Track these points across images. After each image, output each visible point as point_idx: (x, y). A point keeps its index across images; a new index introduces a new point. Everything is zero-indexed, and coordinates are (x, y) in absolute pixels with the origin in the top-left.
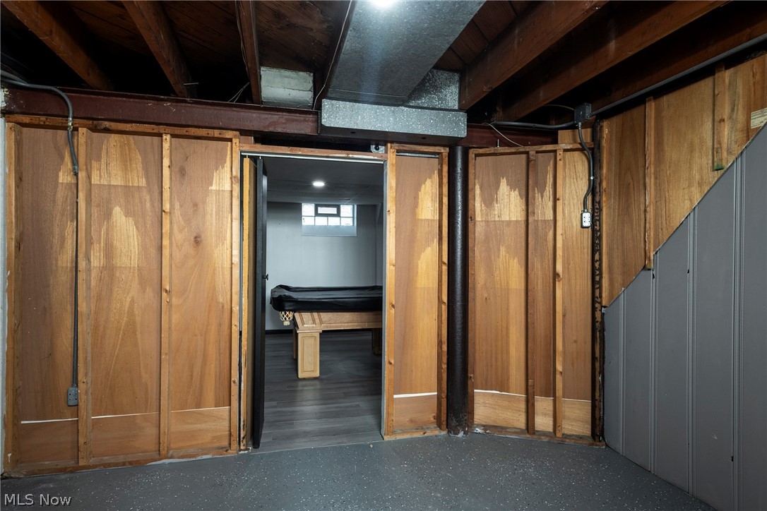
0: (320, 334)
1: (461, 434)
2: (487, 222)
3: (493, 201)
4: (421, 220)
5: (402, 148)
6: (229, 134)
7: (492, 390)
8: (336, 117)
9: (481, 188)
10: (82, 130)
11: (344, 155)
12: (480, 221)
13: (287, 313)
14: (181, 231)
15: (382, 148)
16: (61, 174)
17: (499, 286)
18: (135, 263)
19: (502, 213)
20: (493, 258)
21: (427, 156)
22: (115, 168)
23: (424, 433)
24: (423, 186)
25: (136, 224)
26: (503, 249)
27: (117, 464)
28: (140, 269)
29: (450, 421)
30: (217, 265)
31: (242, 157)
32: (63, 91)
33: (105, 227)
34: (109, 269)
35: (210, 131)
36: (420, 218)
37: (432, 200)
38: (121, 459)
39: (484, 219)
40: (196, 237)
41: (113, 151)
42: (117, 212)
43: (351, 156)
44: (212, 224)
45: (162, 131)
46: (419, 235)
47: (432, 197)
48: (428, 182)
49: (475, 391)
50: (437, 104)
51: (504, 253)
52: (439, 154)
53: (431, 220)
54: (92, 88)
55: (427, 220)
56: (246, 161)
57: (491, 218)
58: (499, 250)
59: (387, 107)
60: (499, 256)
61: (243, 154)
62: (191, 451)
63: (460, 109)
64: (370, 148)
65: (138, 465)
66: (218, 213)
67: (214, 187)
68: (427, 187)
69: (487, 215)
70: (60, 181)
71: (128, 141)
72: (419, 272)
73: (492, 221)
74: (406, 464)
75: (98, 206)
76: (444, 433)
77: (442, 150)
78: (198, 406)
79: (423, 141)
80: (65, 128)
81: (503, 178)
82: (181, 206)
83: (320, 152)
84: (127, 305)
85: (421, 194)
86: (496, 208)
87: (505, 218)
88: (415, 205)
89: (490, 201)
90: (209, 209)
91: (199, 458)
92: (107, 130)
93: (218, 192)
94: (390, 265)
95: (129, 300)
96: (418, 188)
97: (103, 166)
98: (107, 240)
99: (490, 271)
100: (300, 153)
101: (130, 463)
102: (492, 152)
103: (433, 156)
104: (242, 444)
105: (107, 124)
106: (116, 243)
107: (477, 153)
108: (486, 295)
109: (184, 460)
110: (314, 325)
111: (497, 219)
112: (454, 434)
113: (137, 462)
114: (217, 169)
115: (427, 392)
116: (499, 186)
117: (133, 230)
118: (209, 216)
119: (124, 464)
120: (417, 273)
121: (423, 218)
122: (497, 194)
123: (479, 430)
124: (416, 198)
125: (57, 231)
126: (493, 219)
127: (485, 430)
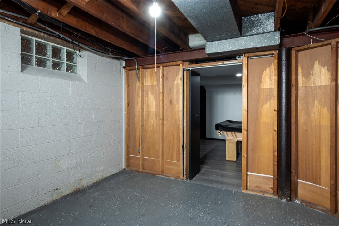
0: (236, 142)
1: (284, 200)
2: (306, 88)
3: (310, 75)
4: (264, 89)
5: (250, 55)
6: (178, 63)
7: (309, 182)
8: (211, 49)
9: (302, 69)
10: (140, 69)
11: (222, 63)
12: (301, 87)
13: (220, 131)
14: (166, 99)
15: (242, 57)
16: (137, 83)
17: (314, 123)
18: (154, 110)
19: (316, 81)
20: (310, 107)
21: (267, 56)
22: (149, 80)
23: (264, 194)
24: (265, 72)
25: (154, 97)
26: (316, 103)
27: (149, 173)
28: (155, 112)
29: (278, 192)
30: (177, 111)
31: (184, 70)
32: (135, 58)
33: (147, 98)
34: (148, 111)
35: (173, 63)
36: (263, 88)
37: (270, 78)
38: (150, 172)
39: (304, 86)
40: (170, 101)
41: (149, 74)
42: (150, 93)
43: (225, 63)
44: (175, 96)
45: (159, 66)
46: (262, 96)
47: (270, 77)
48: (268, 70)
49: (298, 180)
50: (262, 31)
51: (317, 105)
52: (273, 54)
53: (270, 89)
54: (141, 56)
55: (268, 88)
56: (185, 72)
57: (308, 85)
58: (314, 103)
59: (234, 39)
60: (314, 106)
61: (184, 69)
62: (169, 175)
63: (275, 30)
64: (236, 58)
65: (154, 175)
66: (177, 92)
67: (176, 83)
68: (267, 72)
69: (306, 83)
70: (137, 85)
71: (152, 70)
72: (263, 115)
73: (309, 87)
74: (243, 203)
75: (145, 92)
76: (276, 197)
77: (273, 52)
78: (172, 160)
79: (257, 50)
80: (135, 69)
81: (316, 61)
82: (166, 90)
83: (211, 64)
84: (152, 123)
85: (263, 76)
86: (312, 79)
87: (318, 84)
88: (260, 82)
89: (308, 75)
90: (174, 91)
91: (170, 178)
92: (146, 68)
93: (177, 84)
94: (244, 111)
95: (153, 122)
96: (262, 73)
97: (146, 80)
98: (147, 102)
99: (308, 114)
100: (204, 65)
101: (152, 174)
102: (306, 47)
103: (271, 56)
104: (185, 177)
105: (146, 66)
106: (150, 104)
107: (297, 49)
108: (305, 128)
109: (166, 177)
110: (233, 138)
111: (312, 85)
112: (280, 199)
113: (154, 174)
114: (177, 76)
115: (267, 175)
116: (314, 66)
117: (153, 99)
118: (174, 93)
119: (150, 174)
120: (261, 115)
121: (265, 87)
122: (312, 71)
123: (297, 202)
124: (261, 78)
125: (136, 100)
126: (310, 85)
127: (302, 203)
